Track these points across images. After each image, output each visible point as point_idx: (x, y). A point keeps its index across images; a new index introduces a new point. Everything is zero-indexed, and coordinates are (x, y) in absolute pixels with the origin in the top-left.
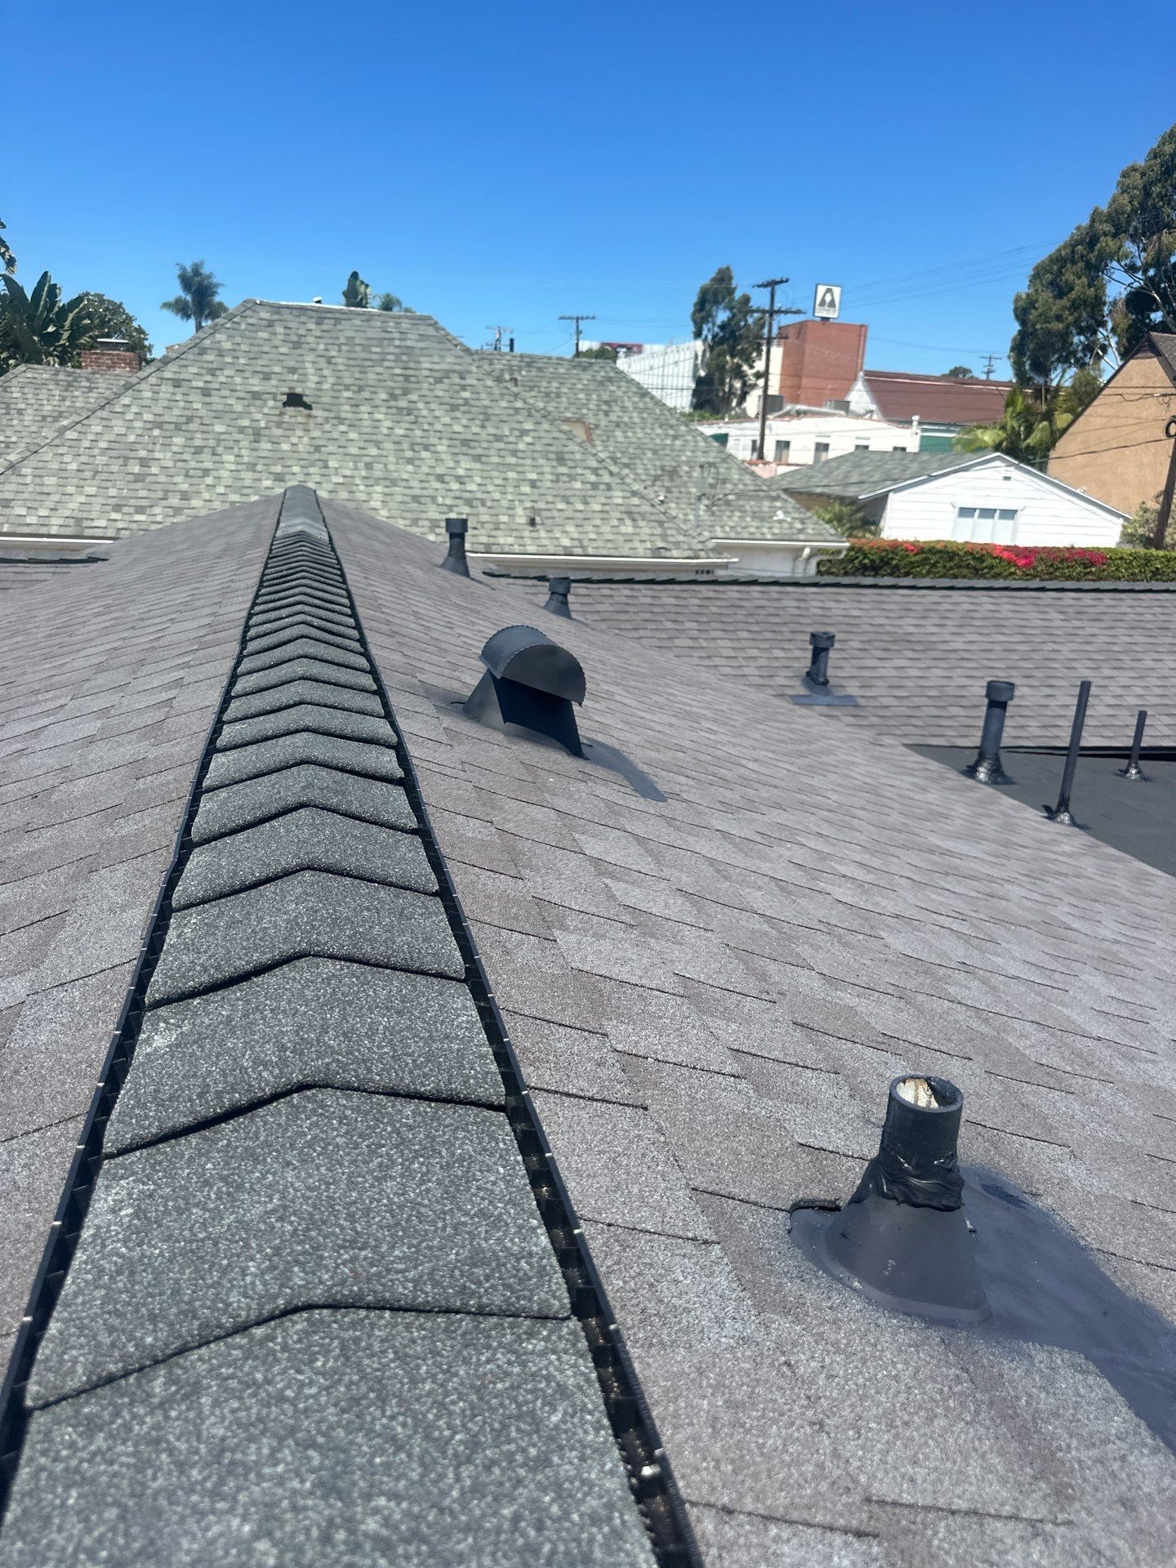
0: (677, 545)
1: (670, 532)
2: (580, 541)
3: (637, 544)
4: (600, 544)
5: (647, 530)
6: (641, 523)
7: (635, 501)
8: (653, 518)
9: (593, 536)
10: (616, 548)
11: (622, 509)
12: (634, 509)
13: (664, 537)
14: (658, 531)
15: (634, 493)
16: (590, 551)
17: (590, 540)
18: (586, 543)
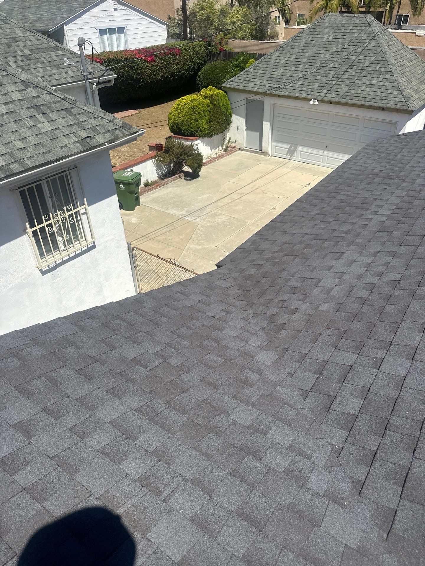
0: (94, 129)
1: (82, 118)
2: (11, 154)
3: (65, 141)
4: (32, 151)
5: (61, 123)
6: (53, 116)
7: (33, 92)
8: (58, 106)
9: (20, 145)
10: (49, 151)
11: (25, 104)
12: (37, 102)
13: (79, 124)
14: (71, 120)
15: (26, 84)
16: (29, 163)
17: (20, 149)
18: (18, 155)
